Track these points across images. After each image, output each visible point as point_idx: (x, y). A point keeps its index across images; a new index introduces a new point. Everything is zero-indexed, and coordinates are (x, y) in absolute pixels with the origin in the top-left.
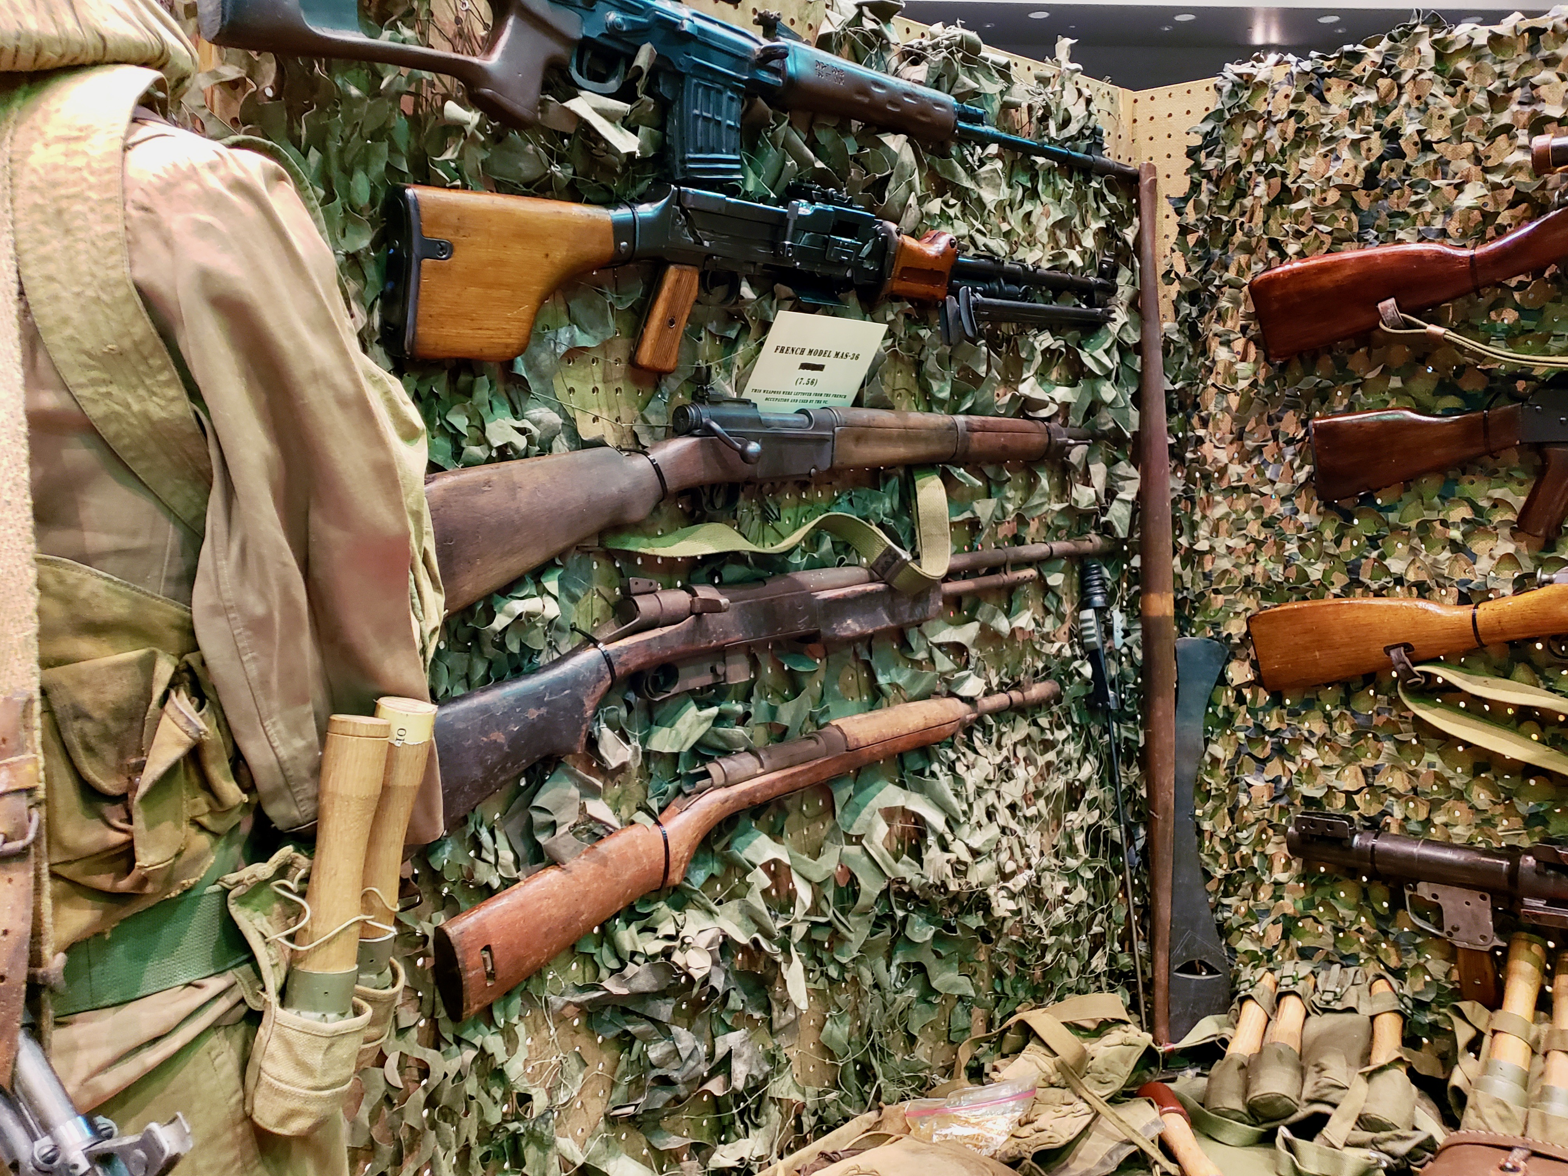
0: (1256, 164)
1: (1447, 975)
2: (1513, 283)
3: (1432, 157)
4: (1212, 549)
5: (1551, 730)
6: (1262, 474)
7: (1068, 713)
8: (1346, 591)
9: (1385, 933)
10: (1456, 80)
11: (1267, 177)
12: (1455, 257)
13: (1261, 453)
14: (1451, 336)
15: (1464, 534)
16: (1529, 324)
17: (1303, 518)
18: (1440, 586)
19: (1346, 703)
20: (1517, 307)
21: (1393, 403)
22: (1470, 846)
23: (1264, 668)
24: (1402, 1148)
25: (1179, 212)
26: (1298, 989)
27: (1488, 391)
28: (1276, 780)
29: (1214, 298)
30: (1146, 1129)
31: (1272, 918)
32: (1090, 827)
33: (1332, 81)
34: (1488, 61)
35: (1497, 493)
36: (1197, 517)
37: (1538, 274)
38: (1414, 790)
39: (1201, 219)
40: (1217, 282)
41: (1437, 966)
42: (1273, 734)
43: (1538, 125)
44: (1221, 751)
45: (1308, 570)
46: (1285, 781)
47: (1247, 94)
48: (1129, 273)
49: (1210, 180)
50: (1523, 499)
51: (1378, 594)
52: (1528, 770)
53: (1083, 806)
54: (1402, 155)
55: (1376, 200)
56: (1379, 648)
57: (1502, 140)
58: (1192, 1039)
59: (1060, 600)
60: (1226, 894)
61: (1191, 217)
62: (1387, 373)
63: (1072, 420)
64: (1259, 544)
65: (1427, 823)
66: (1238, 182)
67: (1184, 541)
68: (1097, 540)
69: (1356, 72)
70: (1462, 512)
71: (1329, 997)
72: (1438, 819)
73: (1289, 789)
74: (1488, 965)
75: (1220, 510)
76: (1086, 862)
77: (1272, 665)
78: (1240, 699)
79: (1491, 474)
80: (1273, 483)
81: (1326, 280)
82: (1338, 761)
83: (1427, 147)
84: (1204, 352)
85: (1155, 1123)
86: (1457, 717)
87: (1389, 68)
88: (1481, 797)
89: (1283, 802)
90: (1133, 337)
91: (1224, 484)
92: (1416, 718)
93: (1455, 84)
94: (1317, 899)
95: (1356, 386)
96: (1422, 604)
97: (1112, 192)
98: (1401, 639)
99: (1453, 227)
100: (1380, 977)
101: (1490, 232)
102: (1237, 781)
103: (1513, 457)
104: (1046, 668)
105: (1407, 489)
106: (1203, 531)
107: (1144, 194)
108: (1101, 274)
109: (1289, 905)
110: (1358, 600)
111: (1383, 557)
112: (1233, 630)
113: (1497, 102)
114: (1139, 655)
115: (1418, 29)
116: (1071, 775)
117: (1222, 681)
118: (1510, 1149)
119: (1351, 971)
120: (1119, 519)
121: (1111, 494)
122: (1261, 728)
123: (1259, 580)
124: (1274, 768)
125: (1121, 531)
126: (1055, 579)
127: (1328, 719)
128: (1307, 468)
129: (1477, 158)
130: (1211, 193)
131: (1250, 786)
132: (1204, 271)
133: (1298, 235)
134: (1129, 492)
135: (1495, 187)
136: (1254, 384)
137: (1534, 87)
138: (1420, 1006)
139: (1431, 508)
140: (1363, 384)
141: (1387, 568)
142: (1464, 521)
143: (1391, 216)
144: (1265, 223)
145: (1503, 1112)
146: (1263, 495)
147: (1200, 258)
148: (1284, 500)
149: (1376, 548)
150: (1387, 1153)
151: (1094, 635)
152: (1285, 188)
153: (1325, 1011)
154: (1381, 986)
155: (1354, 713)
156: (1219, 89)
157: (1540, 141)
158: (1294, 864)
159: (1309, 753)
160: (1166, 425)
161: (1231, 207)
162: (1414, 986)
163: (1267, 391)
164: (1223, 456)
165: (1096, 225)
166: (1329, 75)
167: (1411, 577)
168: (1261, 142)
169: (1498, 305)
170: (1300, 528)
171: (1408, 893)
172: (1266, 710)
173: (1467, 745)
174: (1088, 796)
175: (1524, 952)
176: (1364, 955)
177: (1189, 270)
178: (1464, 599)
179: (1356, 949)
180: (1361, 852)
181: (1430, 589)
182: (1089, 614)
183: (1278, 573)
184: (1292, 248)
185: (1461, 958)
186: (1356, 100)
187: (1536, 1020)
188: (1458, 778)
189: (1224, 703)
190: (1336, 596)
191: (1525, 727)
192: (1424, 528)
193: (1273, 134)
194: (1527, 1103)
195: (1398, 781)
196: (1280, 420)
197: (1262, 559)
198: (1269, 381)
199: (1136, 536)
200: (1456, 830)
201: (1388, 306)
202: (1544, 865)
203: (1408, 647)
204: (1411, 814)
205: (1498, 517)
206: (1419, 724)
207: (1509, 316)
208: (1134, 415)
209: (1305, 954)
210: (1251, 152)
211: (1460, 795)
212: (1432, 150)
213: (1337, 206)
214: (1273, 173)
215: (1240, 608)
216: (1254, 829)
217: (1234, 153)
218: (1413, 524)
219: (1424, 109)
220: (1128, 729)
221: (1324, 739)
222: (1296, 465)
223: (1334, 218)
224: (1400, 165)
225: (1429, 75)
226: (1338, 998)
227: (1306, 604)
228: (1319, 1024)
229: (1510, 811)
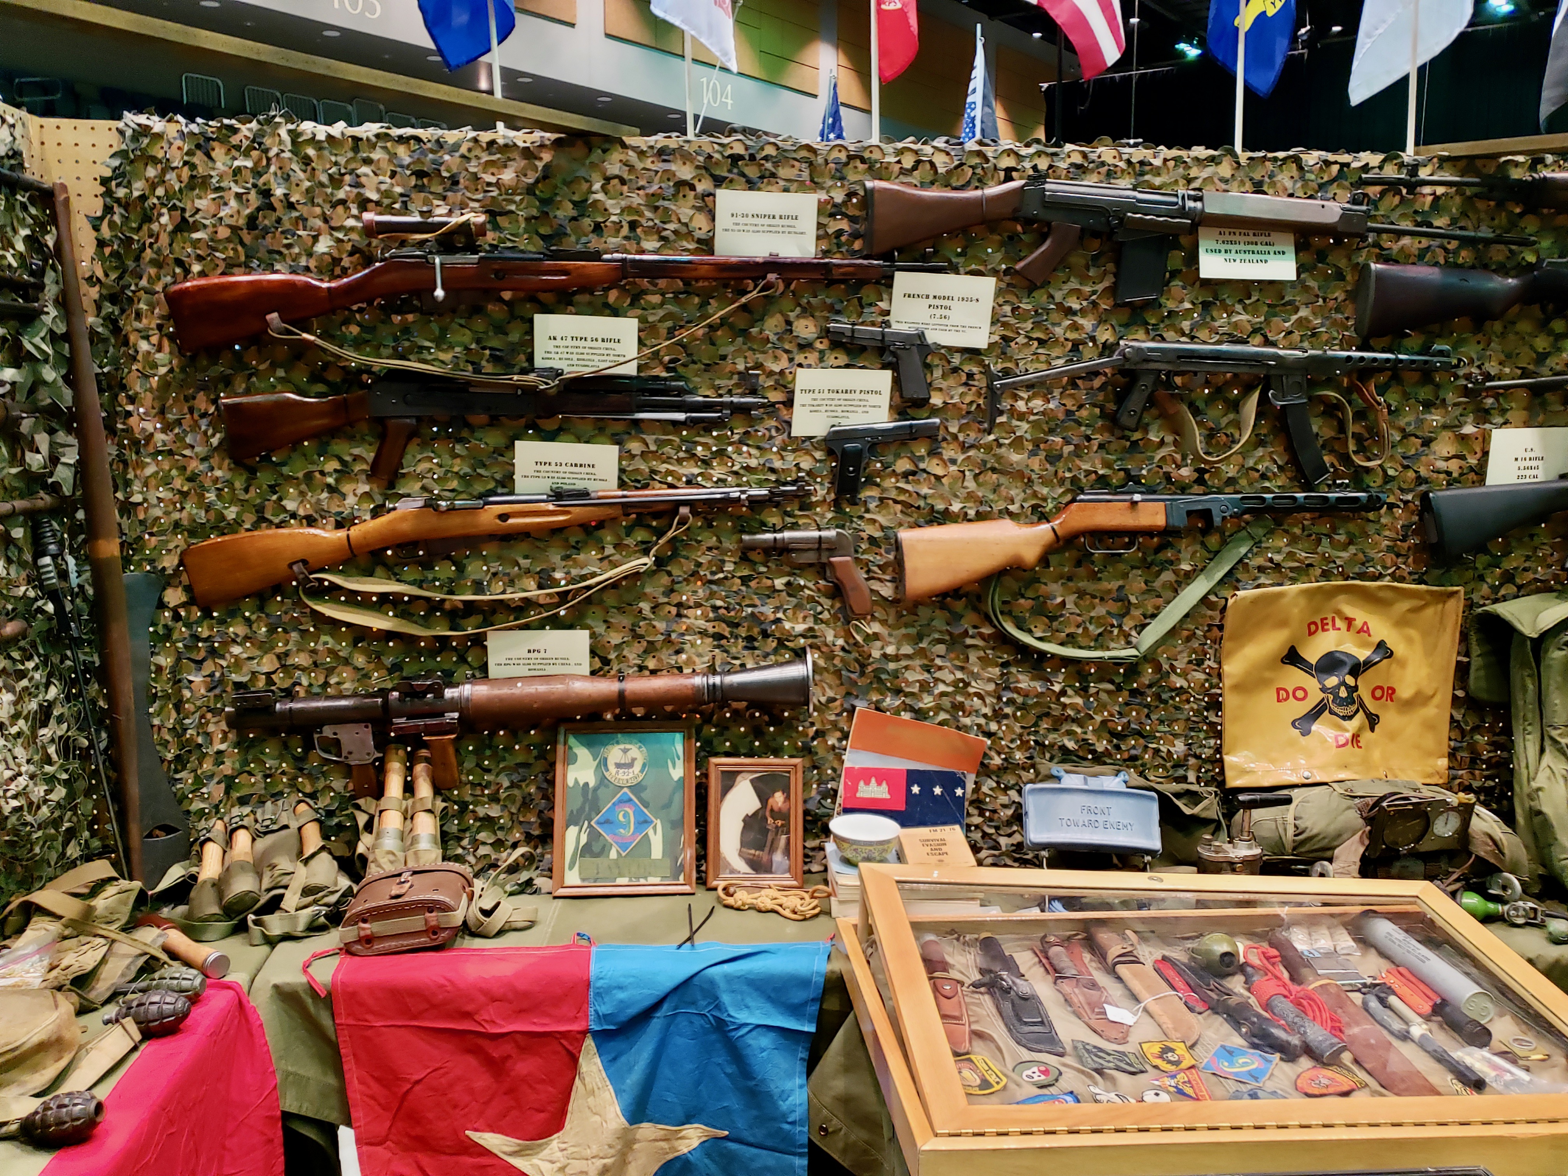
0: (159, 198)
1: (345, 787)
2: (355, 307)
3: (295, 214)
4: (145, 500)
5: (401, 607)
6: (182, 440)
7: (34, 645)
8: (255, 526)
9: (301, 770)
10: (306, 161)
11: (169, 210)
12: (319, 288)
13: (180, 424)
14: (319, 342)
15: (337, 480)
16: (367, 336)
17: (218, 473)
18: (323, 517)
19: (261, 609)
20: (359, 324)
21: (279, 387)
22: (355, 695)
23: (198, 589)
24: (333, 899)
25: (96, 228)
26: (245, 823)
27: (344, 381)
28: (212, 675)
29: (130, 300)
30: (154, 941)
31: (216, 780)
32: (61, 737)
33: (215, 144)
34: (326, 153)
35: (356, 451)
36: (131, 476)
37: (370, 303)
38: (315, 664)
39: (116, 236)
40: (133, 288)
41: (338, 784)
42: (205, 640)
43: (364, 204)
44: (165, 661)
45: (225, 512)
46: (217, 674)
47: (146, 141)
48: (53, 274)
49: (120, 205)
50: (372, 455)
51: (278, 526)
52: (389, 635)
53: (53, 722)
54: (274, 209)
55: (256, 238)
56: (284, 565)
57: (340, 209)
58: (165, 884)
59: (20, 550)
60: (177, 771)
61: (106, 232)
62: (274, 366)
63: (18, 397)
64: (184, 495)
65: (326, 684)
66: (144, 209)
67: (120, 495)
68: (47, 498)
69: (235, 140)
70: (333, 465)
71: (268, 823)
72: (333, 680)
73: (222, 681)
74: (372, 771)
75: (150, 470)
76: (62, 766)
77: (202, 587)
78: (177, 617)
79: (351, 438)
80: (193, 447)
81: (226, 296)
82: (258, 653)
83: (291, 206)
84: (126, 342)
85: (159, 936)
86: (340, 607)
87: (260, 144)
88: (360, 660)
89: (217, 691)
90: (61, 329)
91: (151, 450)
92: (313, 611)
93: (307, 164)
94: (250, 757)
95: (250, 376)
96: (312, 531)
97: (33, 205)
98: (300, 556)
99: (312, 264)
100: (299, 802)
101: (338, 271)
102: (180, 681)
103: (363, 427)
104: (13, 610)
105: (294, 449)
106: (136, 487)
107: (60, 209)
108: (32, 273)
109: (227, 768)
110: (266, 532)
111: (280, 499)
112: (166, 564)
113: (336, 182)
114: (90, 591)
115: (277, 120)
116: (41, 697)
117: (162, 605)
118: (400, 875)
119: (280, 803)
120: (64, 479)
121: (54, 460)
122: (196, 638)
123: (185, 523)
124: (209, 667)
125: (67, 490)
126: (18, 533)
127: (248, 622)
128: (218, 436)
129: (326, 220)
130: (122, 216)
131: (191, 682)
132: (120, 278)
133: (200, 258)
134: (71, 457)
135: (339, 241)
136: (171, 371)
137: (358, 176)
138: (330, 814)
139: (313, 463)
140: (256, 373)
141: (284, 508)
142: (336, 471)
143: (271, 252)
144: (171, 245)
145: (392, 858)
146: (184, 456)
147: (116, 268)
148: (203, 460)
149: (275, 493)
150: (325, 905)
151: (53, 579)
152: (184, 219)
153: (265, 833)
154: (302, 807)
155: (267, 615)
156: (121, 132)
157: (368, 216)
158: (230, 735)
159: (236, 650)
160: (98, 402)
161: (139, 228)
162: (323, 802)
163: (181, 376)
164: (149, 426)
165: (25, 232)
166: (214, 140)
167: (301, 512)
168: (161, 180)
169: (347, 322)
170: (216, 480)
171: (316, 736)
172: (199, 622)
173: (349, 625)
174: (56, 713)
175: (394, 756)
176: (287, 790)
177: (107, 275)
178: (339, 525)
179: (280, 787)
180: (282, 713)
181: (315, 520)
182: (47, 560)
183: (202, 516)
184: (196, 268)
185: (355, 773)
186: (236, 163)
187: (405, 798)
188: (344, 648)
189: (163, 622)
190: (248, 530)
191: (385, 607)
192: (309, 476)
193: (171, 176)
194: (405, 850)
195: (301, 659)
196: (194, 398)
197: (188, 507)
198: (183, 369)
199: (78, 493)
200: (346, 686)
201: (273, 317)
202: (404, 695)
203: (304, 562)
204: (314, 682)
205: (357, 468)
206: (315, 614)
207: (355, 330)
208: (68, 393)
209: (243, 801)
210: (153, 186)
211: (347, 662)
212: (295, 209)
213: (228, 240)
214: (174, 207)
215: (171, 546)
216: (197, 715)
217: (138, 188)
218: (300, 475)
219: (287, 178)
220: (85, 654)
221: (247, 638)
222: (210, 432)
223: (226, 248)
224: (274, 216)
225: (287, 155)
226: (274, 822)
227: (227, 538)
228: (263, 843)
229: (380, 665)
